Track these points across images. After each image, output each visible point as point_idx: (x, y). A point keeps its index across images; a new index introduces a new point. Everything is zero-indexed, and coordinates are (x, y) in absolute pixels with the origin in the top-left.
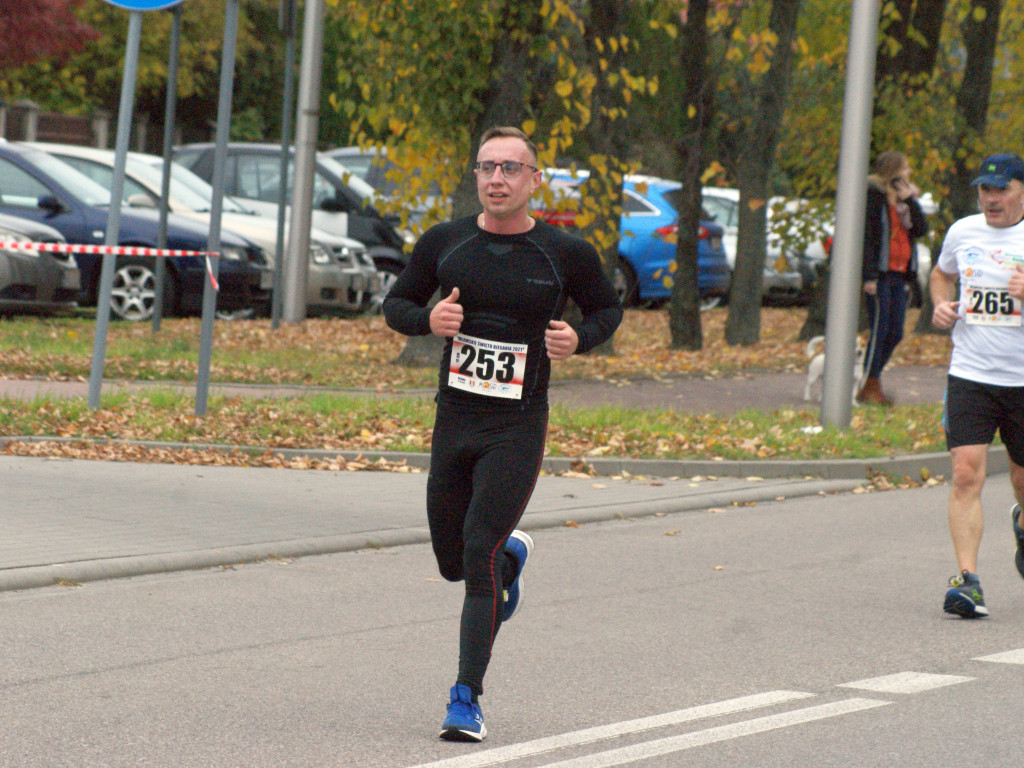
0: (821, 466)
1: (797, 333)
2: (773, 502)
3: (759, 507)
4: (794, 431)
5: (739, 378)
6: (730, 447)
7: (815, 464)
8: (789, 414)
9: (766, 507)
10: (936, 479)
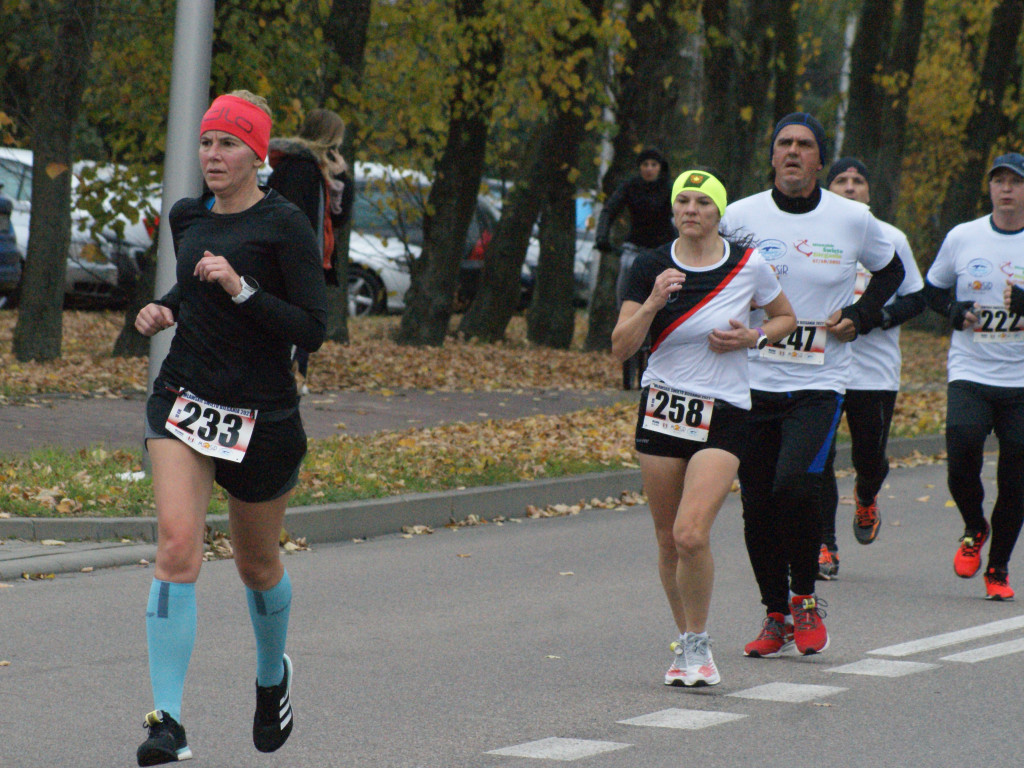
0: (143, 525)
1: (111, 345)
2: (76, 574)
3: (59, 581)
4: (106, 478)
5: (32, 405)
6: (21, 499)
7: (135, 523)
8: (100, 455)
9: (68, 581)
10: (296, 543)
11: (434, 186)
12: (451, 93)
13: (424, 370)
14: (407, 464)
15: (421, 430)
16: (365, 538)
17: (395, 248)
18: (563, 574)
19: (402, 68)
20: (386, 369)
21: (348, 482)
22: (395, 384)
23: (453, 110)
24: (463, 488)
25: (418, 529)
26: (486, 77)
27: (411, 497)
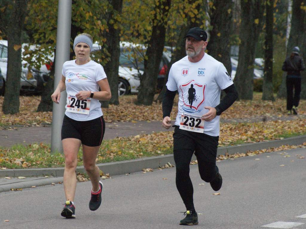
0: (52, 171)
1: (37, 107)
2: (30, 189)
3: (24, 191)
4: (39, 154)
5: (10, 130)
6: (9, 163)
7: (50, 170)
8: (36, 146)
9: (27, 191)
10: (106, 176)
11: (148, 49)
12: (153, 17)
13: (146, 114)
14: (143, 147)
15: (147, 135)
16: (130, 173)
17: (135, 72)
18: (200, 184)
19: (135, 8)
20: (133, 114)
21: (123, 154)
22: (136, 119)
23: (153, 22)
24: (163, 155)
25: (148, 170)
26: (165, 11)
27: (145, 158)
